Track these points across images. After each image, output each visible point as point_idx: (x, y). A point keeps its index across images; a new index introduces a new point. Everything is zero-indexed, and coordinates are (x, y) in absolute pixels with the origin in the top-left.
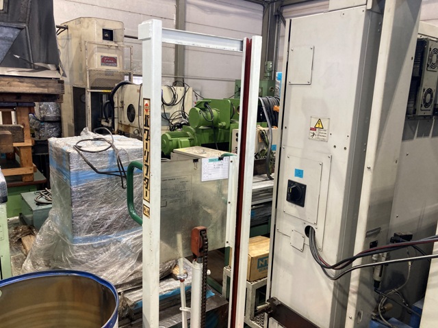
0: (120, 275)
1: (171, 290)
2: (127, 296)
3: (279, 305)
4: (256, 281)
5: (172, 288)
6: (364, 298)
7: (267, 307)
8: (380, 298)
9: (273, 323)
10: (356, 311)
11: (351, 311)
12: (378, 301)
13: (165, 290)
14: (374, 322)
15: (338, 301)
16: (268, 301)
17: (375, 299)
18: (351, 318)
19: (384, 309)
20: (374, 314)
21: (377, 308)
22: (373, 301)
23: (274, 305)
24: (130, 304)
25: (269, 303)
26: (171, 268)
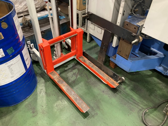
0: (20, 8)
1: (46, 15)
2: (26, 17)
3: (91, 14)
4: (82, 10)
5: (46, 14)
6: (127, 5)
7: (86, 16)
8: (134, 5)
9: (89, 24)
10: (123, 10)
11: (121, 11)
12: (133, 7)
13: (43, 15)
14: (130, 16)
15: (116, 8)
16: (87, 13)
17: (132, 5)
18: (121, 13)
19: (135, 11)
20: (130, 12)
21: (132, 10)
22: (131, 7)
23: (89, 14)
24: (28, 20)
25: (87, 14)
26: (44, 5)
